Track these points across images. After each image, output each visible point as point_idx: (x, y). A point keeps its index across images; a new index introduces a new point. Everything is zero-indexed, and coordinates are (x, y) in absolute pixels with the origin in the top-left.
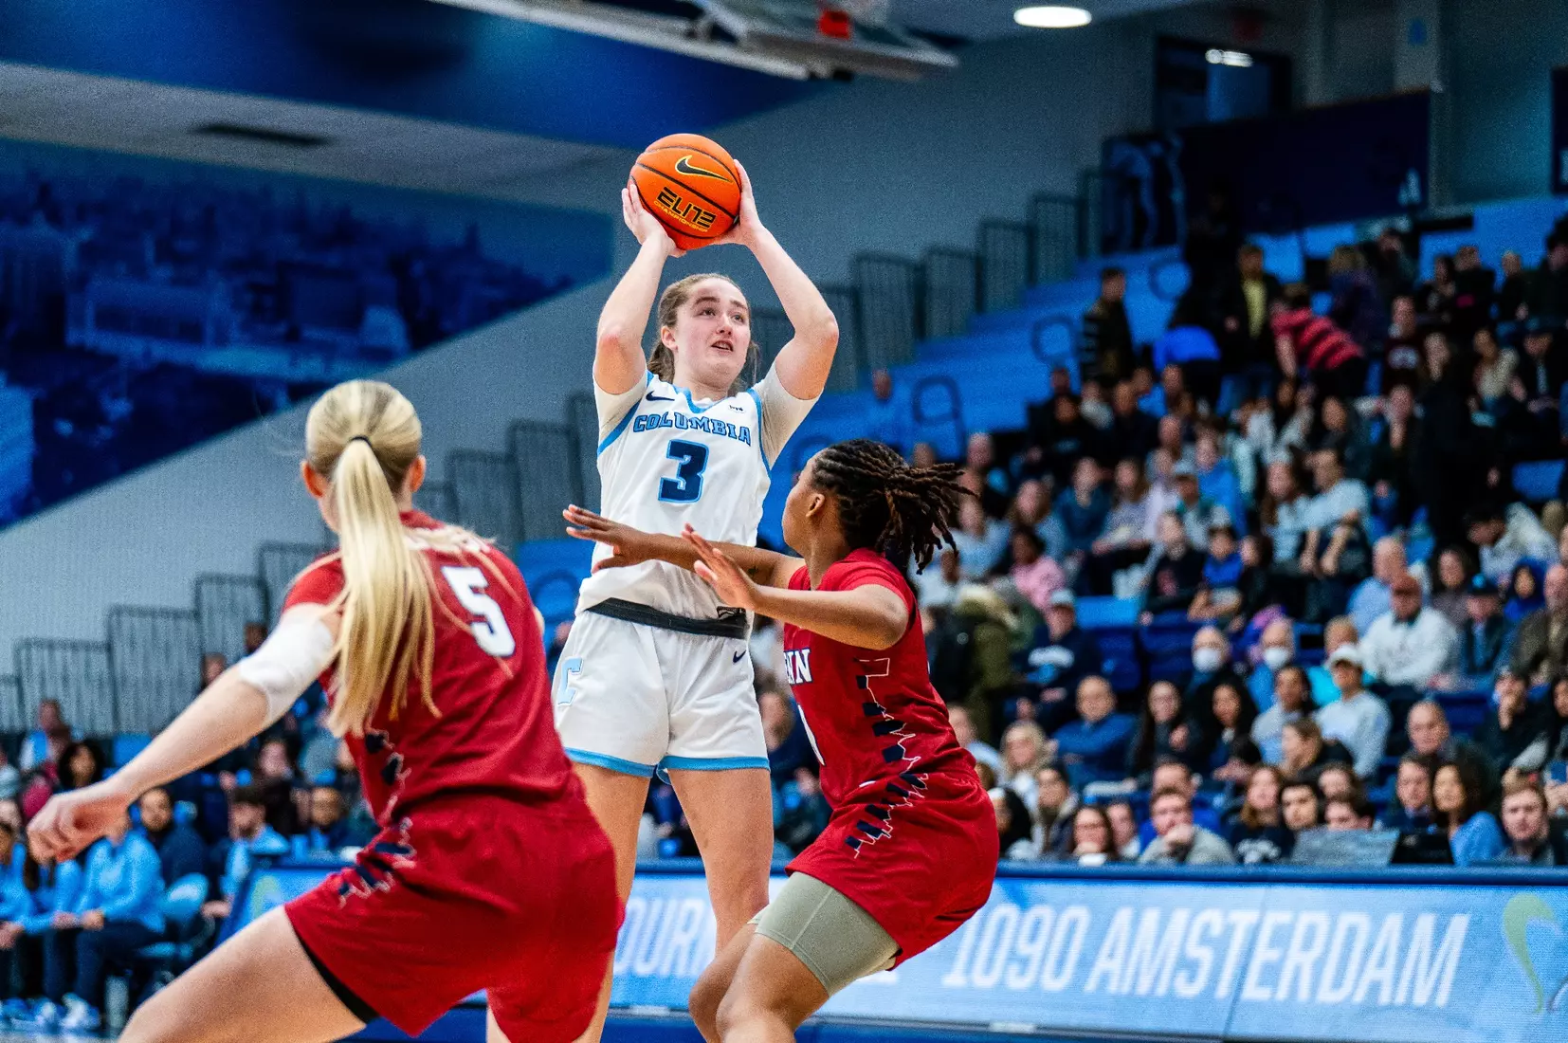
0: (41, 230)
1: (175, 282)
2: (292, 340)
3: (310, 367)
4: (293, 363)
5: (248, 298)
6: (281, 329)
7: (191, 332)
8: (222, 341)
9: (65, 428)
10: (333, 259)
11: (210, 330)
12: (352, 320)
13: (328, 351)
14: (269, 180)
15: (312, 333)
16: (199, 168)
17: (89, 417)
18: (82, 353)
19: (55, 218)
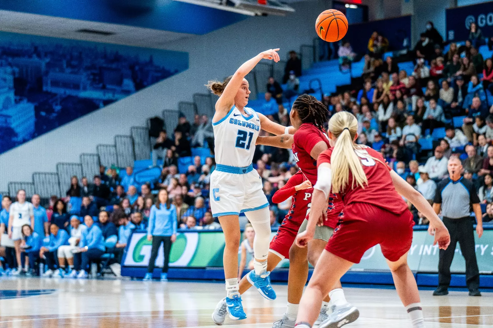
0: (35, 59)
1: (71, 73)
2: (104, 88)
3: (109, 96)
4: (104, 95)
5: (92, 77)
6: (101, 85)
7: (76, 87)
8: (85, 89)
9: (43, 114)
10: (114, 66)
11: (81, 86)
12: (120, 83)
13: (114, 91)
14: (97, 44)
15: (109, 86)
16: (77, 42)
17: (50, 111)
18: (48, 93)
19: (39, 56)
